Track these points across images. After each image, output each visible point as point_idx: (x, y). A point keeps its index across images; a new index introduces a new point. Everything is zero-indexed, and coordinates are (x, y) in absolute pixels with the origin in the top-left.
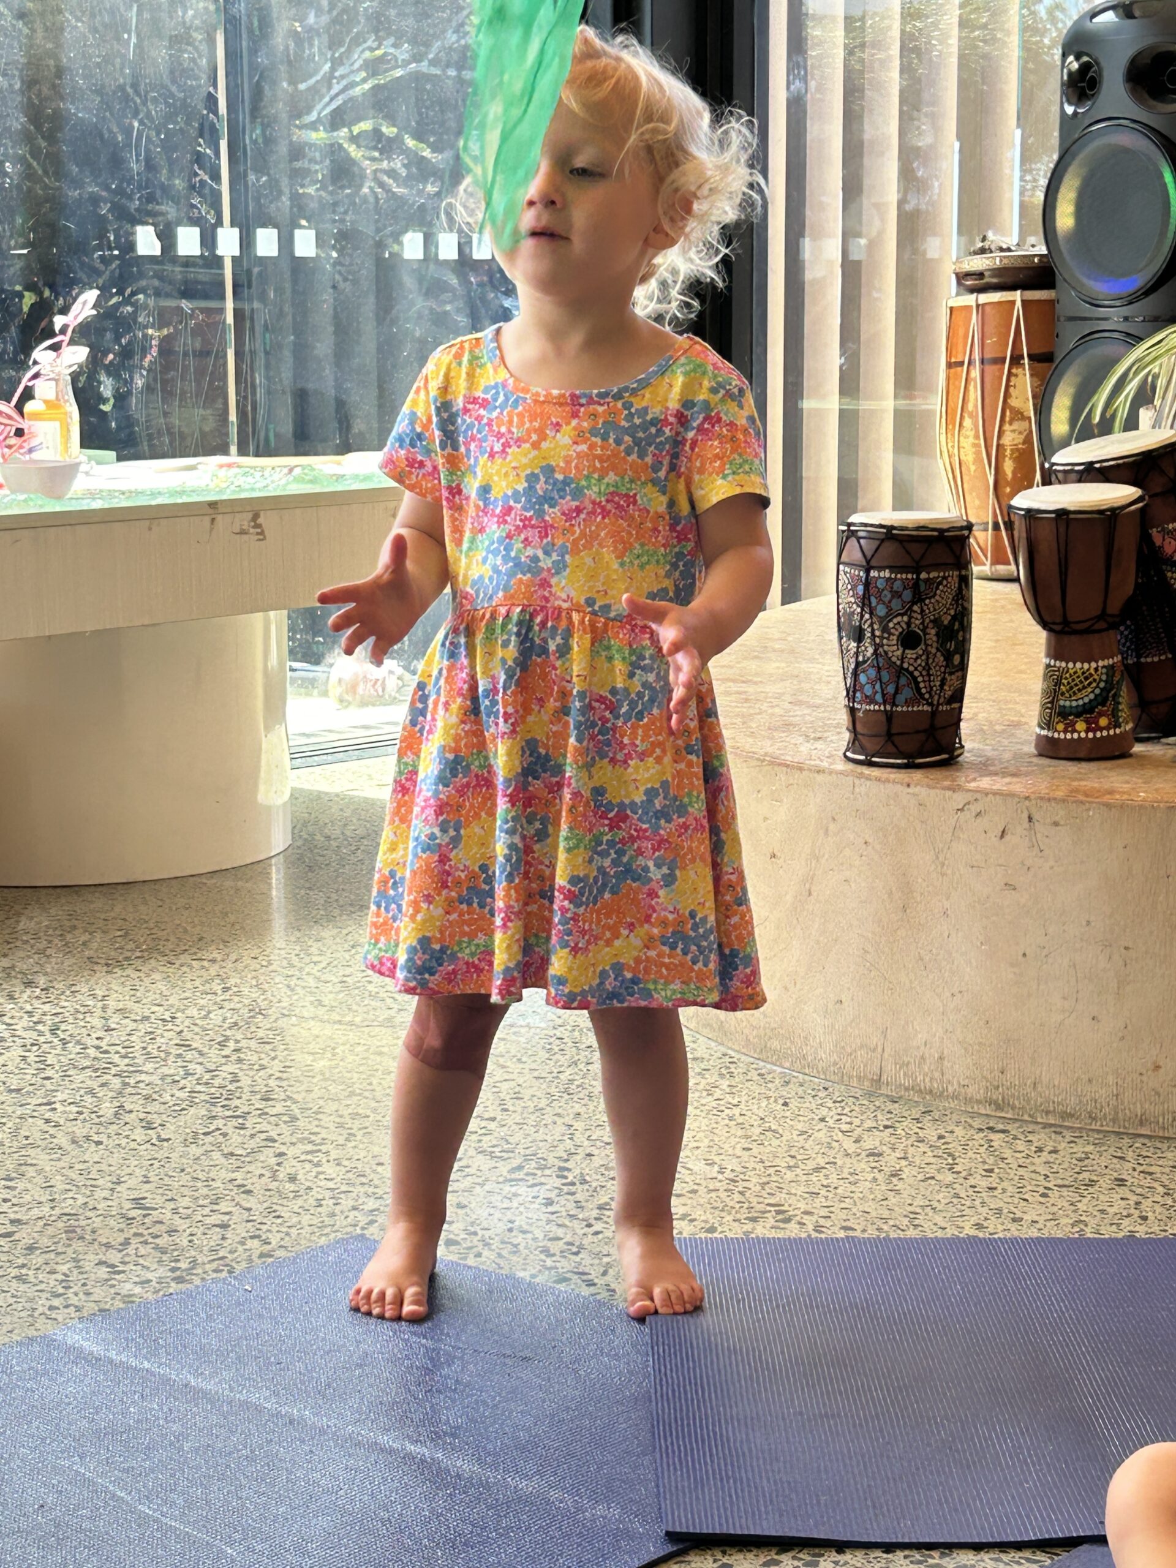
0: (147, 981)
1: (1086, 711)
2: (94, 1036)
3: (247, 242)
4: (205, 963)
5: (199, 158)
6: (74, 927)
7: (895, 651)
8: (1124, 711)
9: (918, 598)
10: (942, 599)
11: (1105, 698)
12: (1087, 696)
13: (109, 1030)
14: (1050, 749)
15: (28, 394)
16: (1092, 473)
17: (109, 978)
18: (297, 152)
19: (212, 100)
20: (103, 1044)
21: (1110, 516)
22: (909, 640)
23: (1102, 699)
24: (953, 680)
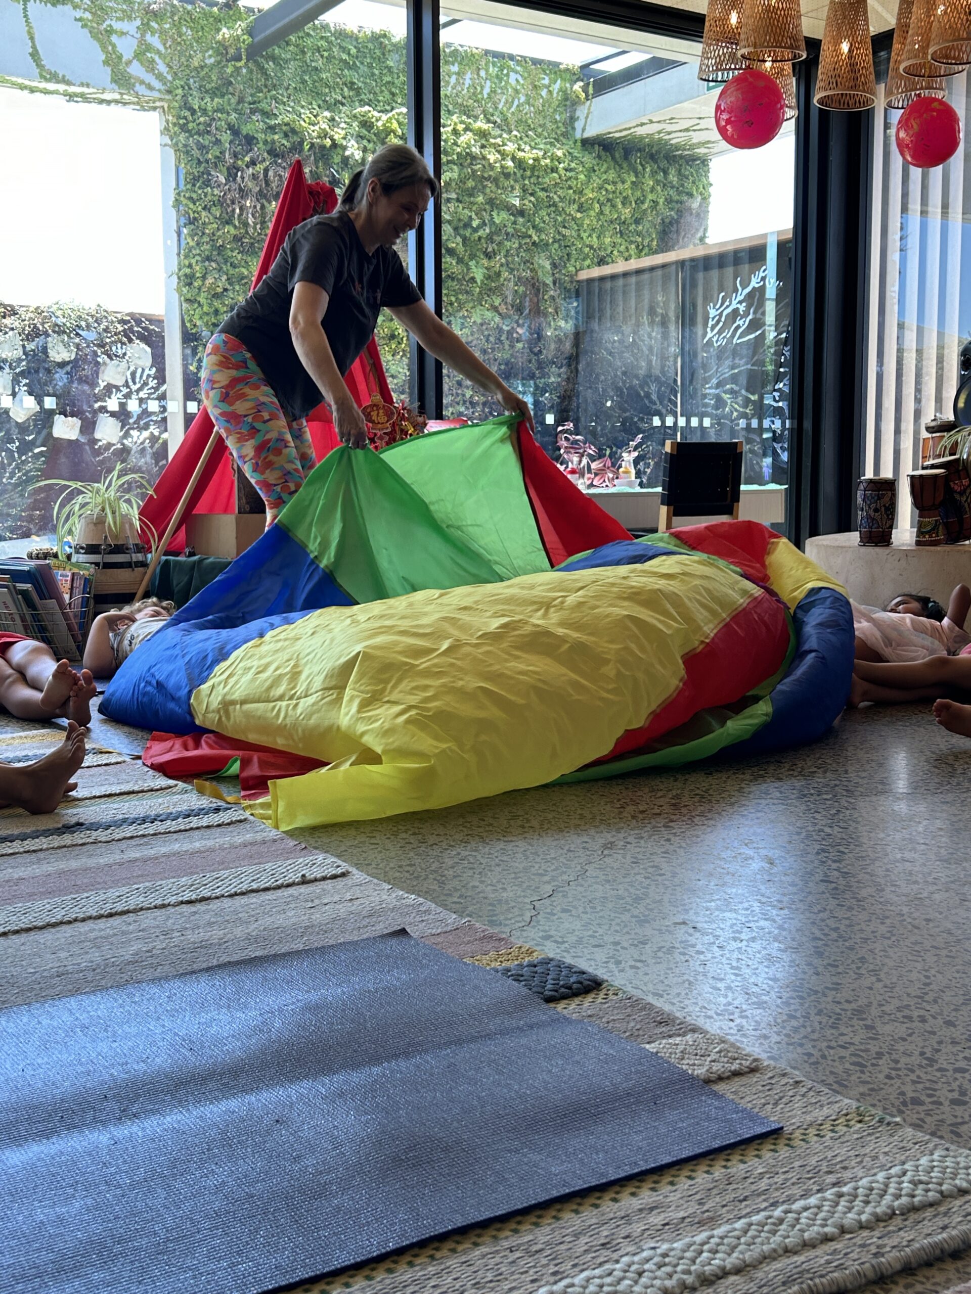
1: (928, 532)
3: (688, 421)
5: (670, 400)
7: (872, 513)
8: (940, 532)
9: (879, 499)
10: (886, 500)
11: (935, 529)
12: (929, 528)
14: (918, 543)
15: (620, 466)
16: (933, 467)
18: (705, 396)
19: (675, 381)
21: (936, 476)
22: (876, 510)
23: (933, 529)
24: (889, 522)
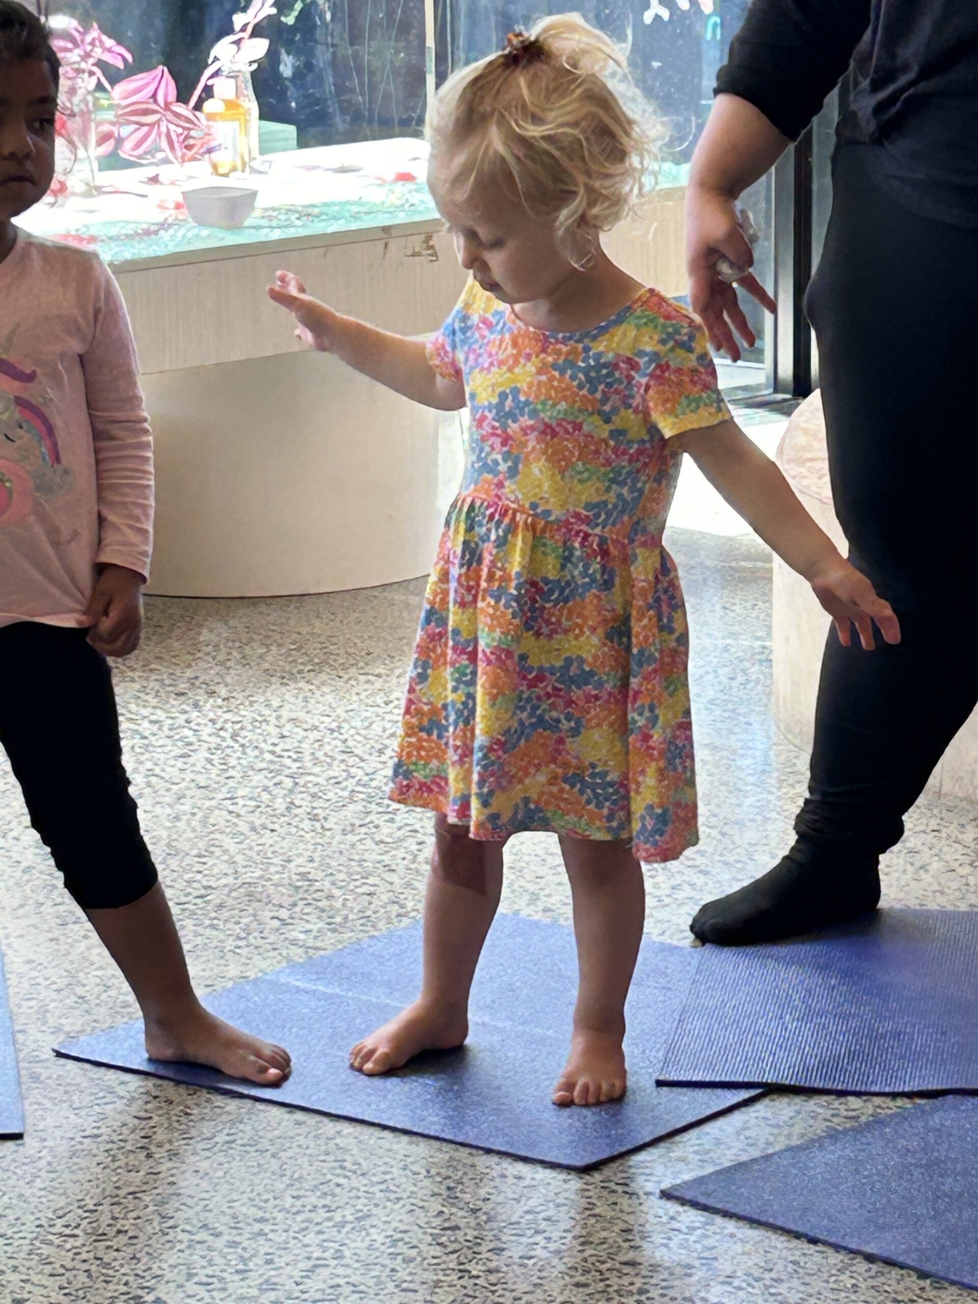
0: (318, 693)
2: (270, 742)
4: (371, 678)
6: (251, 640)
13: (283, 737)
15: (208, 92)
17: (284, 689)
20: (277, 749)
